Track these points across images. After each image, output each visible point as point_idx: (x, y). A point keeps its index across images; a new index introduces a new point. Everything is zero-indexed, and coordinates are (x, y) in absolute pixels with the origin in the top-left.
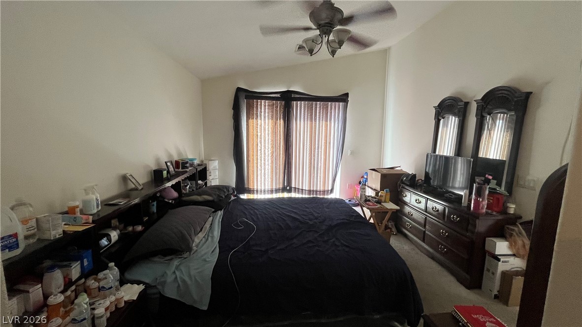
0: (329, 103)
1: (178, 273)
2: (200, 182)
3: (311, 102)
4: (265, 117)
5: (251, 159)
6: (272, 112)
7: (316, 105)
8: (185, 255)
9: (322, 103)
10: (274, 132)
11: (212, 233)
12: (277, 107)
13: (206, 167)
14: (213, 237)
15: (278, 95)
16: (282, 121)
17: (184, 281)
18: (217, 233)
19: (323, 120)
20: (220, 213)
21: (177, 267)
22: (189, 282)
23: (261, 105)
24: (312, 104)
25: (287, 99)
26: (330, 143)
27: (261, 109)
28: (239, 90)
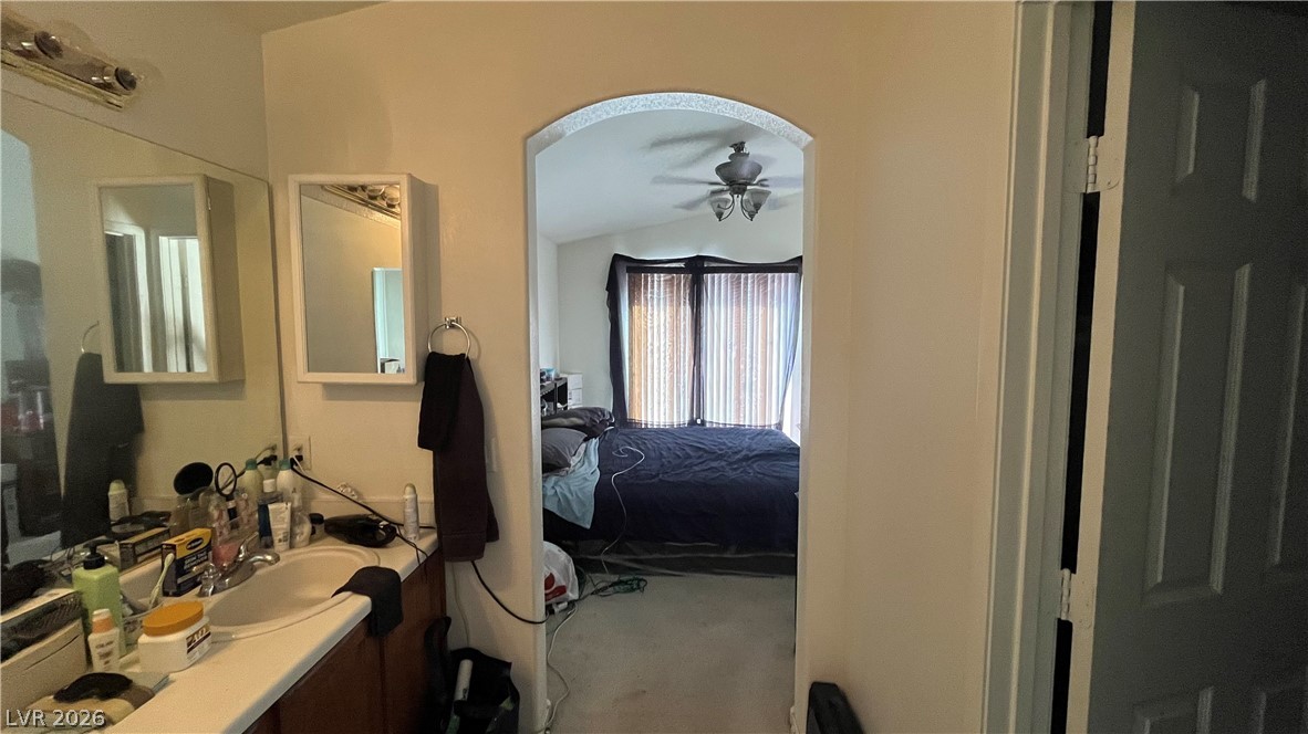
0: (770, 275)
1: (558, 489)
2: (559, 405)
3: (737, 275)
4: (659, 300)
5: (636, 371)
6: (672, 292)
7: (746, 279)
8: (563, 473)
9: (756, 275)
10: (675, 329)
11: (589, 458)
12: (679, 284)
13: (566, 384)
14: (590, 463)
15: (682, 265)
16: (688, 307)
17: (565, 497)
18: (594, 459)
19: (758, 304)
20: (594, 442)
21: (556, 483)
22: (569, 495)
23: (653, 281)
24: (739, 278)
25: (696, 270)
26: (772, 343)
27: (653, 287)
28: (617, 258)
